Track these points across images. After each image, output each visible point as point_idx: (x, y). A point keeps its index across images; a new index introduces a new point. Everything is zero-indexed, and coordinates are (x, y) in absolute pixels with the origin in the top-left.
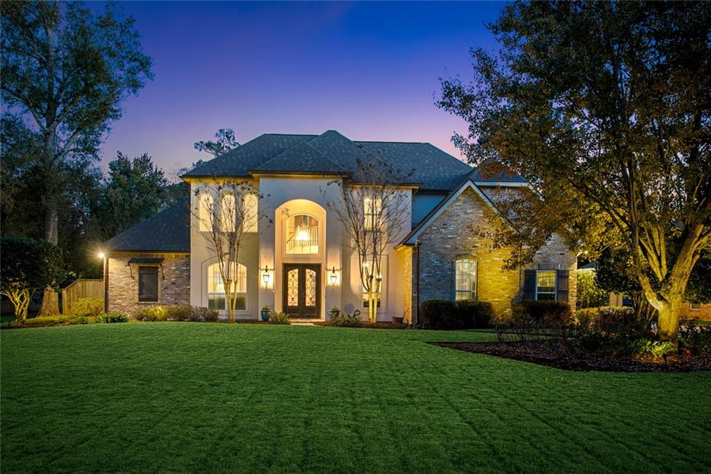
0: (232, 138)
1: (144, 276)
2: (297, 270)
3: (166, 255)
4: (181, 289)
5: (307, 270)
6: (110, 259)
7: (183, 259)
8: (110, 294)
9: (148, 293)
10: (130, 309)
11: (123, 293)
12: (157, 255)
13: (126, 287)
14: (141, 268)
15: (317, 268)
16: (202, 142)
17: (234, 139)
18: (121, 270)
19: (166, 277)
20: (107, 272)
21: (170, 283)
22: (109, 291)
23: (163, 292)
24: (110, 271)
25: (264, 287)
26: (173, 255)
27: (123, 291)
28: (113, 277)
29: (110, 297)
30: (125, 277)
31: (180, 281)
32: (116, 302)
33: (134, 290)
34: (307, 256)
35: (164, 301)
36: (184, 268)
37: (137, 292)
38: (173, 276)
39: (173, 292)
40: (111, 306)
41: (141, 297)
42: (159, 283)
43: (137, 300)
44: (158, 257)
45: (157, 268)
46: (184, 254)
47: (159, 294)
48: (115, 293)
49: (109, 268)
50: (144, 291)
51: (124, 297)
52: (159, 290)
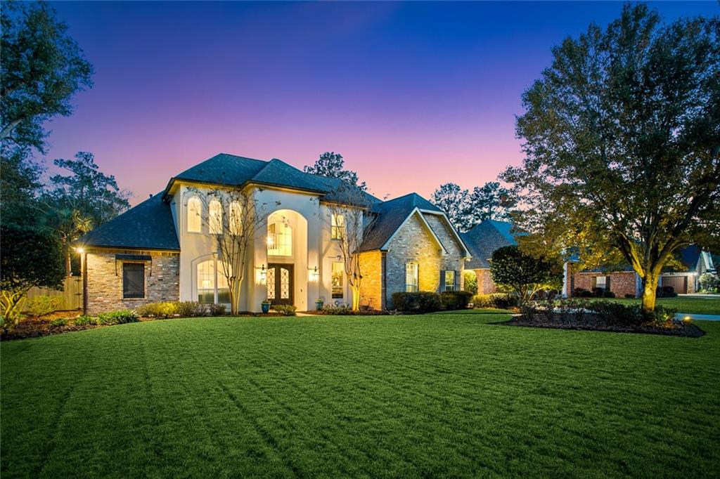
0: (91, 160)
1: (128, 272)
2: (273, 269)
3: (152, 253)
4: (168, 285)
5: (282, 270)
6: (88, 255)
7: (171, 257)
8: (89, 291)
9: (133, 289)
10: (113, 306)
11: (104, 290)
12: (142, 253)
13: (108, 284)
14: (125, 265)
15: (290, 268)
16: (62, 160)
17: (92, 161)
18: (102, 267)
19: (153, 274)
20: (86, 268)
21: (157, 280)
22: (87, 288)
23: (150, 289)
24: (88, 267)
25: (259, 283)
26: (160, 253)
27: (105, 287)
28: (92, 273)
29: (89, 294)
30: (106, 274)
31: (167, 278)
32: (96, 299)
33: (118, 287)
34: (283, 258)
35: (150, 297)
36: (172, 266)
37: (121, 288)
38: (160, 273)
39: (160, 289)
40: (90, 304)
41: (126, 293)
42: (146, 280)
43: (121, 297)
44: (144, 254)
45: (143, 265)
46: (171, 252)
47: (146, 290)
48: (95, 290)
49: (88, 263)
50: (129, 287)
51: (106, 294)
52: (146, 286)
